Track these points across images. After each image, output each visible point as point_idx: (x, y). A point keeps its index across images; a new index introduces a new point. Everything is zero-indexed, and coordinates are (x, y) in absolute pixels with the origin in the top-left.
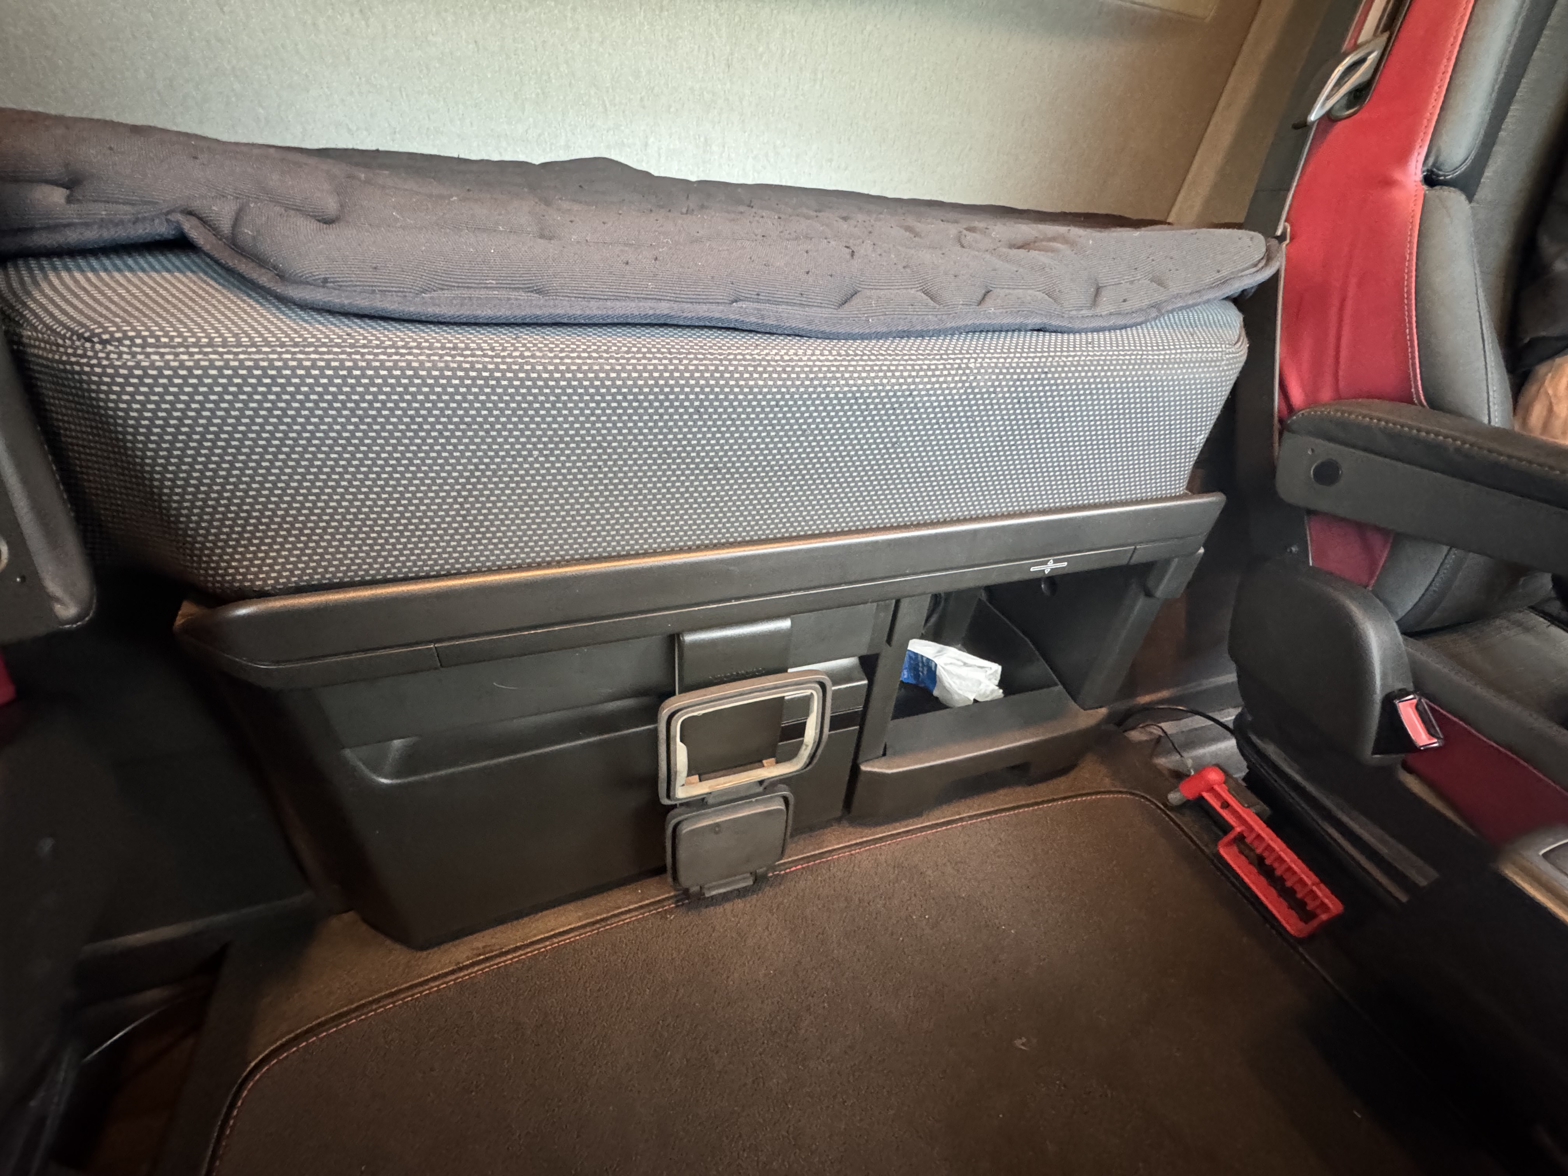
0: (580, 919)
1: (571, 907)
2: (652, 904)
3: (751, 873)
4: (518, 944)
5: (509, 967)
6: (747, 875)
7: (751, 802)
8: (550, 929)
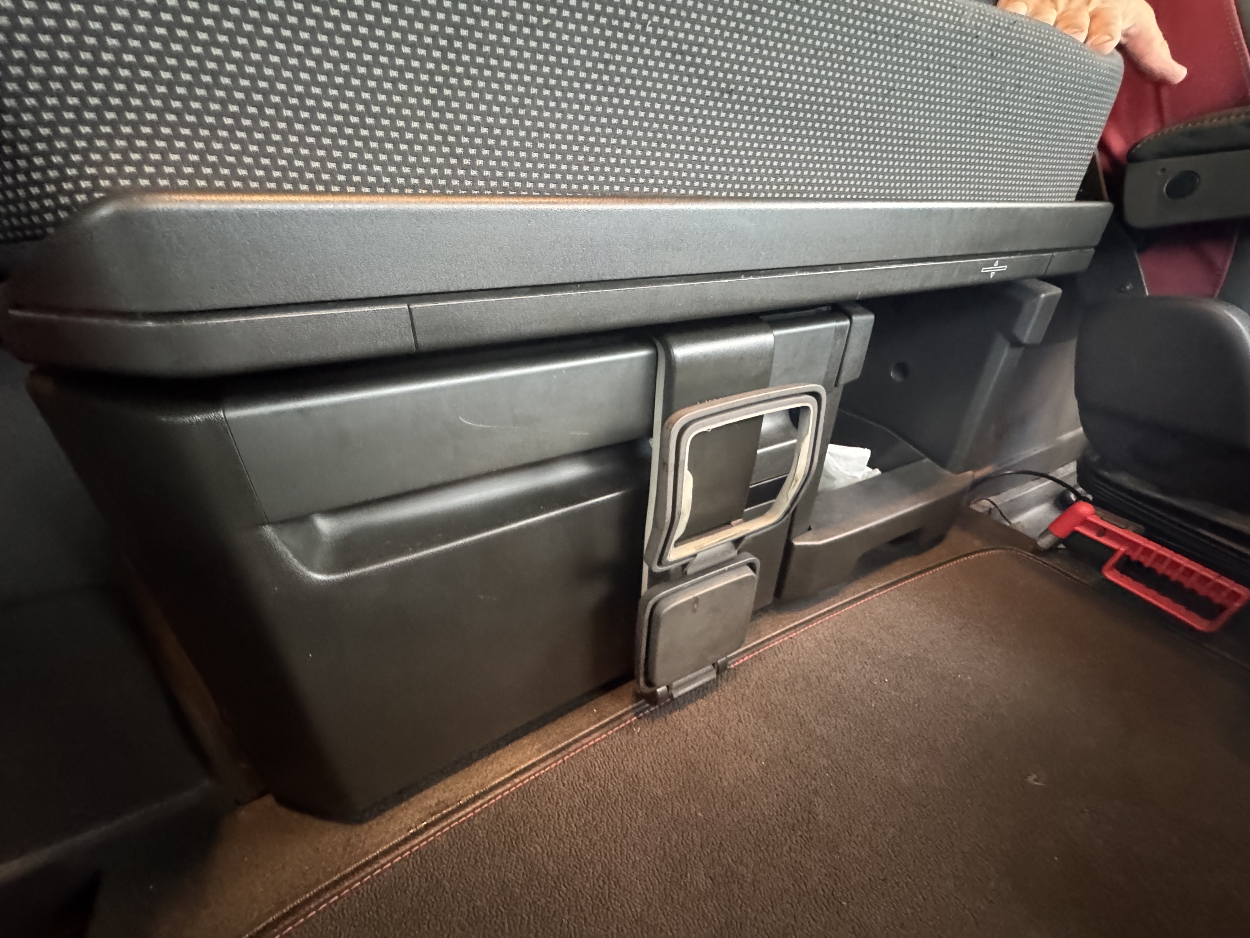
0: (539, 751)
1: (525, 741)
2: (612, 721)
3: (713, 665)
4: (477, 792)
5: (473, 821)
6: (710, 667)
7: (724, 571)
8: (509, 768)
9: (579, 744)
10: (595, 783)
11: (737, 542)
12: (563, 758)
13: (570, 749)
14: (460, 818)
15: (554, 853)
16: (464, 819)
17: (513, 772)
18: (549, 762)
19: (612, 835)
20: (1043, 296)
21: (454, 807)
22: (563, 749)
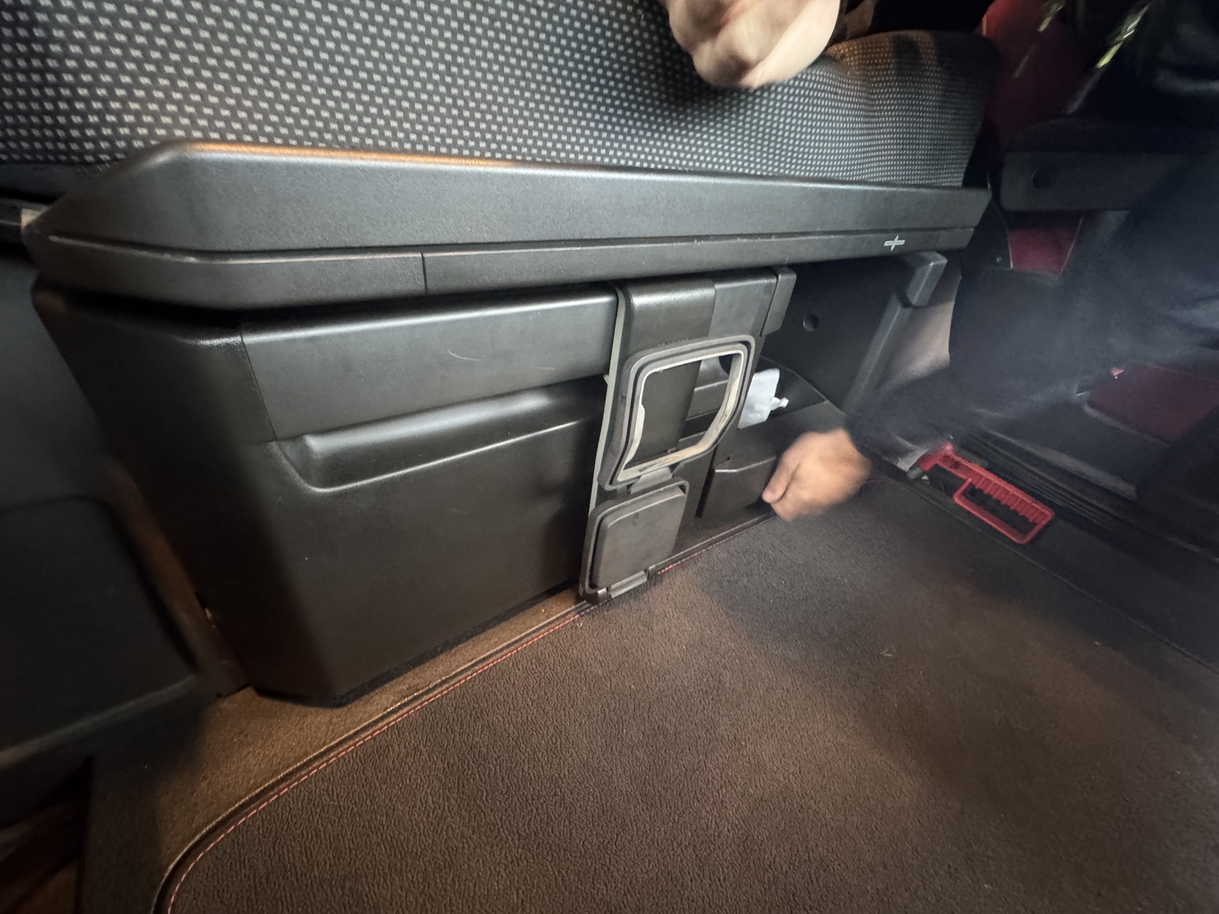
2: (558, 619)
3: (645, 571)
4: (444, 678)
5: (442, 700)
6: (642, 573)
7: (660, 492)
8: (470, 658)
9: (529, 638)
10: (546, 667)
11: (672, 467)
12: (517, 649)
13: (523, 642)
14: (430, 698)
15: (513, 720)
16: (433, 699)
17: (474, 661)
18: (505, 652)
19: (561, 705)
20: (932, 264)
21: (424, 690)
22: (516, 642)
